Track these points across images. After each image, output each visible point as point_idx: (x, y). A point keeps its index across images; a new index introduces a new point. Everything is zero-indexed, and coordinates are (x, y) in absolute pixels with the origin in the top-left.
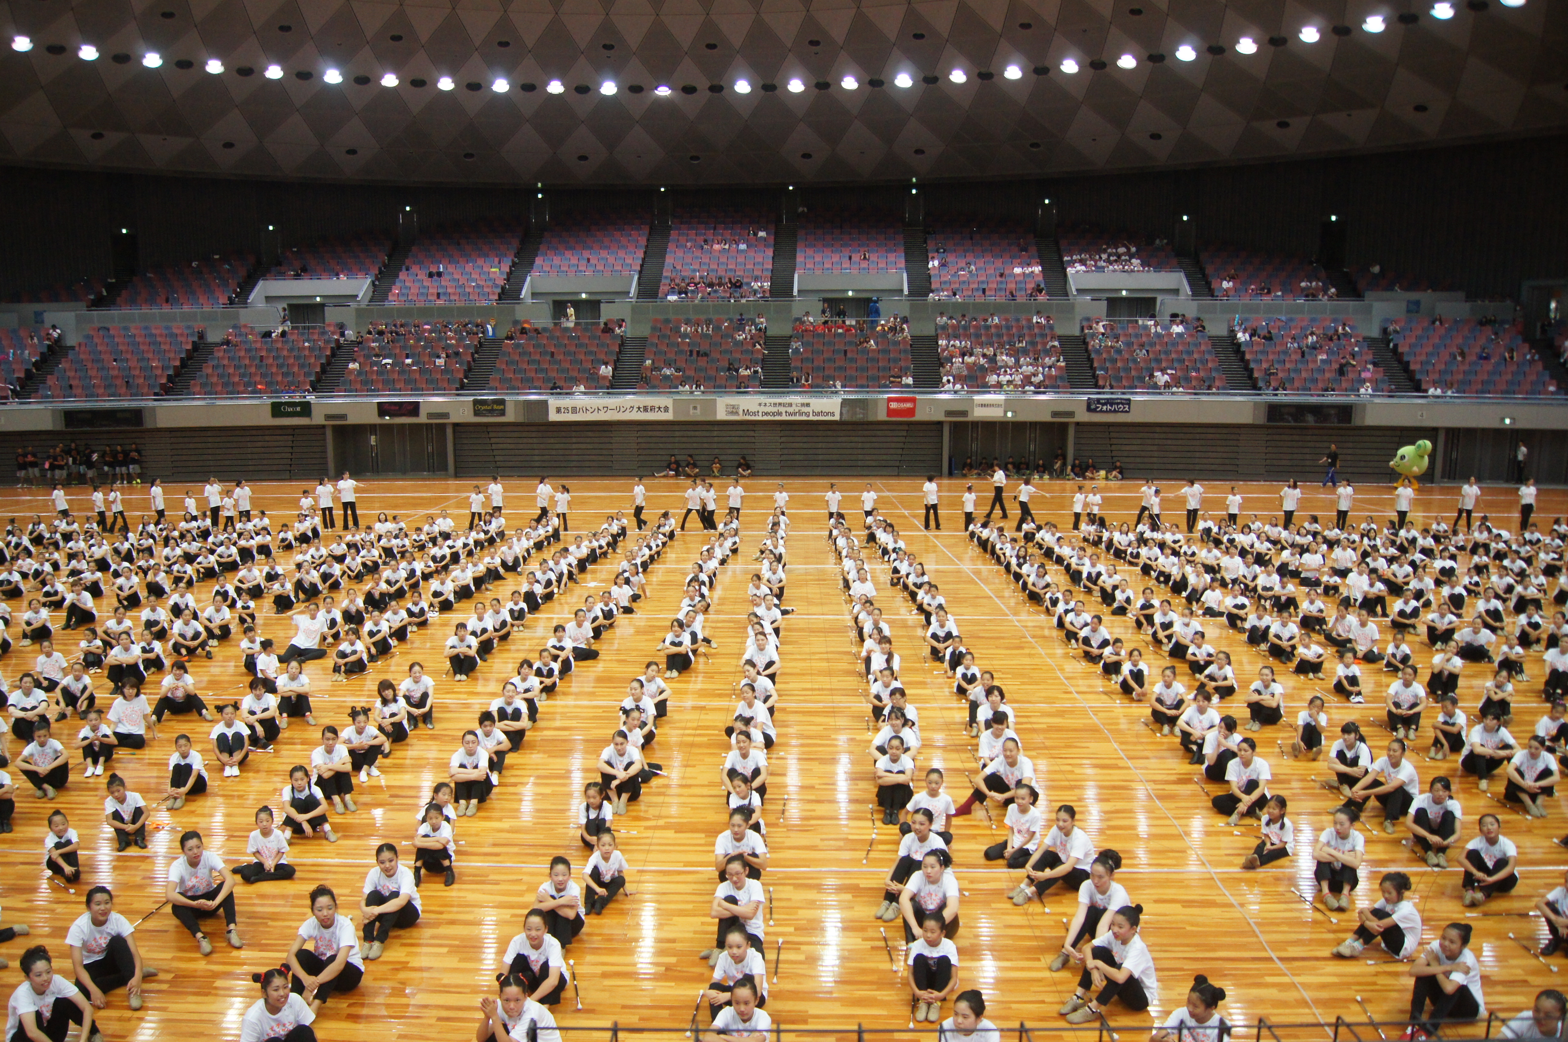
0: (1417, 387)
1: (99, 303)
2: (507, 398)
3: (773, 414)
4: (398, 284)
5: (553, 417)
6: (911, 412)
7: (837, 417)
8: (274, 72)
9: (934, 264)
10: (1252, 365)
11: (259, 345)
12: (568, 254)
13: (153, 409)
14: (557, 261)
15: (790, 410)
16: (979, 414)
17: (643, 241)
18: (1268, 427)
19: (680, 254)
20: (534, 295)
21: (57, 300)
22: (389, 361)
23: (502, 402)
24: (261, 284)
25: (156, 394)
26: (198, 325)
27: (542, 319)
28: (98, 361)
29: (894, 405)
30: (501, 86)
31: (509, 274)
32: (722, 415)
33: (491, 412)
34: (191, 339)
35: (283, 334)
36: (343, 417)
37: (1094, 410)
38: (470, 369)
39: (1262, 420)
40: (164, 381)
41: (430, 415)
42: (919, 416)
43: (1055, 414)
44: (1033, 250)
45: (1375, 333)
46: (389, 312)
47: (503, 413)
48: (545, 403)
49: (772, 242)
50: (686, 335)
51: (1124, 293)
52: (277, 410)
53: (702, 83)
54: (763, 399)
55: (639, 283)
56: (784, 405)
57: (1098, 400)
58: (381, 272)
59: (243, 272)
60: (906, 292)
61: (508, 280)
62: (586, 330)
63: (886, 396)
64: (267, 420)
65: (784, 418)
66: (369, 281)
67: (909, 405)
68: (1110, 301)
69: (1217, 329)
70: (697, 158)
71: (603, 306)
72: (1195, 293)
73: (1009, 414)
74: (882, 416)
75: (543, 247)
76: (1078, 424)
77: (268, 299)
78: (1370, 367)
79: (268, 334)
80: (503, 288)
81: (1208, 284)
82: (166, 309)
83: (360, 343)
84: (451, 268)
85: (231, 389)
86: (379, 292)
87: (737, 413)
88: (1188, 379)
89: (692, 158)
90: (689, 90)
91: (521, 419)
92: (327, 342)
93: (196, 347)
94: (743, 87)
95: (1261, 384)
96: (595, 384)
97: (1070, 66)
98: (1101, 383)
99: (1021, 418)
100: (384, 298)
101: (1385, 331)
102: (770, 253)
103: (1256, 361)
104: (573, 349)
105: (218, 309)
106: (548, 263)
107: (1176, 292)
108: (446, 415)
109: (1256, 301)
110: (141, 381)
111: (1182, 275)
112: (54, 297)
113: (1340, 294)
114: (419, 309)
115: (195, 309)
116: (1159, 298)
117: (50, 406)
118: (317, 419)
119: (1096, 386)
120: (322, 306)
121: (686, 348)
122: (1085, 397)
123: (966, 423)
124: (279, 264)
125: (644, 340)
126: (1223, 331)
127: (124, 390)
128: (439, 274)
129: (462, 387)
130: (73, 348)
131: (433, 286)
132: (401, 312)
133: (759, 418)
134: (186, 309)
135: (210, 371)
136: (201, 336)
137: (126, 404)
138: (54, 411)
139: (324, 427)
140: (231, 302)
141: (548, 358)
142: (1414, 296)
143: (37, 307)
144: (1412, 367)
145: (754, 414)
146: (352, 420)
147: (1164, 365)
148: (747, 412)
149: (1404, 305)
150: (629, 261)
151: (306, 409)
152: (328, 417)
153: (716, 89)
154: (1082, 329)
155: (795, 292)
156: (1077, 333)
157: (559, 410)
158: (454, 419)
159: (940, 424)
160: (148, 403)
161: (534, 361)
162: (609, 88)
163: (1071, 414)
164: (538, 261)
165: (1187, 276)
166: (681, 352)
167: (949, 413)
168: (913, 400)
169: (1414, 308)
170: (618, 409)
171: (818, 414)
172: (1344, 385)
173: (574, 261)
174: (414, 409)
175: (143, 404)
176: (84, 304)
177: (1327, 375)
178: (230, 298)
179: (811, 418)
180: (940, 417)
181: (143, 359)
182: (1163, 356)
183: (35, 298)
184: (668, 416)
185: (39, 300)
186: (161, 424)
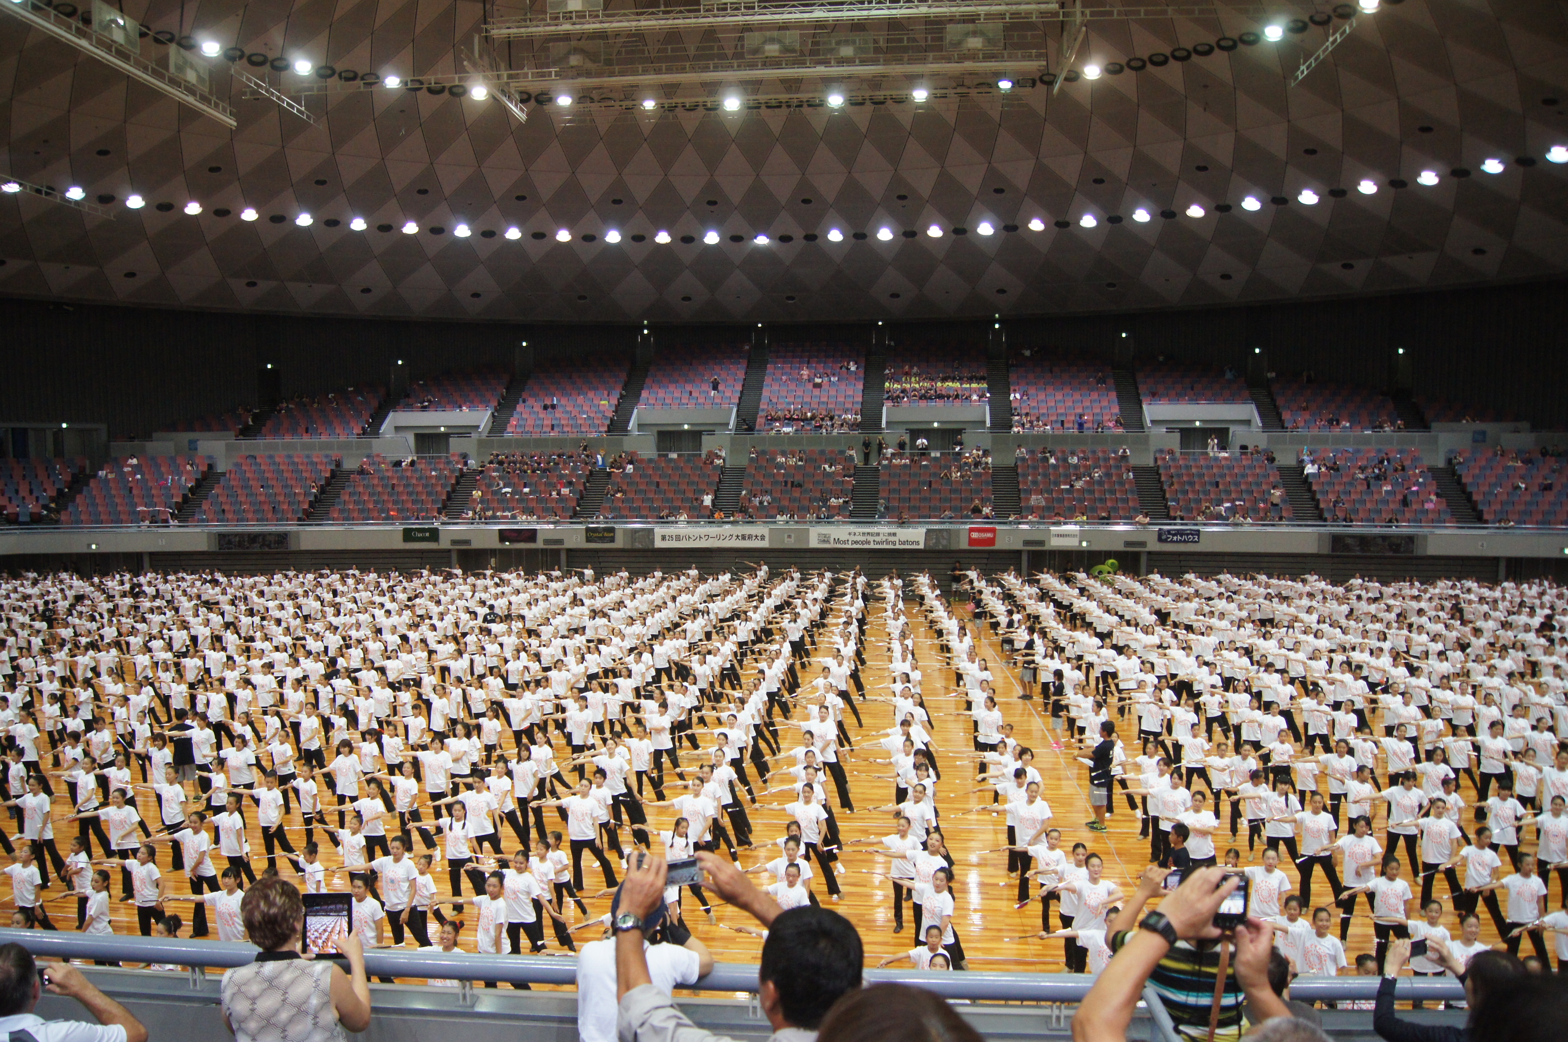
0: (1478, 518)
1: (246, 432)
2: (616, 526)
3: (862, 543)
4: (516, 416)
5: (659, 544)
6: (992, 541)
7: (921, 546)
8: (411, 228)
9: (1015, 396)
10: (1318, 496)
11: (390, 474)
12: (672, 388)
13: (297, 532)
14: (661, 394)
15: (877, 539)
16: (1055, 543)
17: (741, 375)
18: (1333, 557)
19: (776, 388)
20: (641, 426)
21: (210, 429)
22: (509, 490)
23: (612, 530)
24: (391, 415)
25: (299, 519)
26: (334, 454)
27: (648, 450)
28: (247, 487)
29: (975, 535)
30: (613, 237)
31: (617, 406)
32: (814, 543)
33: (602, 539)
34: (329, 468)
35: (413, 463)
36: (468, 542)
37: (1165, 541)
38: (582, 498)
39: (1326, 550)
40: (306, 506)
41: (546, 542)
42: (998, 546)
43: (1128, 544)
44: (1111, 381)
45: (1441, 464)
46: (509, 443)
47: (612, 540)
48: (651, 531)
49: (862, 375)
50: (780, 466)
51: (1198, 424)
52: (408, 535)
53: (798, 233)
54: (852, 528)
55: (738, 416)
56: (872, 534)
57: (1169, 532)
58: (499, 404)
59: (375, 403)
60: (988, 424)
61: (616, 411)
62: (688, 461)
63: (968, 527)
64: (398, 544)
65: (872, 546)
66: (489, 413)
67: (990, 535)
68: (1182, 431)
69: (1285, 459)
70: (792, 298)
71: (705, 438)
72: (1266, 426)
73: (1084, 544)
74: (964, 545)
75: (648, 381)
76: (1149, 553)
77: (398, 429)
78: (1433, 497)
79: (398, 464)
80: (612, 420)
81: (1279, 415)
82: (306, 439)
83: (482, 472)
84: (564, 402)
85: (365, 515)
86: (498, 425)
87: (828, 542)
88: (1256, 510)
89: (789, 298)
90: (785, 239)
91: (628, 546)
92: (452, 471)
93: (333, 474)
94: (835, 236)
95: (1326, 515)
96: (698, 514)
97: (1141, 216)
98: (1172, 514)
99: (1095, 548)
100: (503, 430)
101: (1449, 461)
102: (860, 386)
103: (1322, 492)
104: (676, 479)
105: (353, 439)
106: (653, 396)
107: (1248, 422)
108: (560, 542)
109: (1325, 433)
110: (285, 507)
111: (1253, 406)
112: (207, 427)
113: (1408, 426)
114: (536, 440)
115: (332, 439)
116: (1232, 428)
117: (206, 530)
118: (444, 543)
119: (1168, 517)
120: (446, 436)
121: (781, 479)
122: (1156, 528)
123: (1044, 552)
124: (407, 396)
125: (742, 470)
126: (1291, 461)
127: (270, 516)
128: (553, 407)
129: (575, 515)
130: (224, 474)
131: (547, 418)
132: (519, 443)
133: (849, 546)
134: (324, 438)
135: (347, 498)
136: (338, 464)
137: (274, 529)
138: (209, 534)
139: (449, 551)
140: (364, 432)
141: (654, 488)
142: (1479, 426)
143: (192, 435)
144: (1475, 497)
145: (844, 542)
146: (475, 545)
147: (1233, 496)
148: (838, 541)
149: (1470, 436)
150: (728, 394)
151: (434, 535)
152: (454, 542)
153: (811, 238)
154: (1156, 460)
155: (884, 425)
156: (1152, 464)
157: (663, 538)
158: (568, 545)
159: (1019, 552)
160: (291, 527)
161: (640, 491)
162: (712, 238)
163: (1143, 544)
164: (644, 394)
165: (1258, 408)
166: (776, 483)
167: (1027, 543)
168: (993, 531)
169: (1480, 438)
170: (718, 537)
171: (904, 543)
172: (1407, 515)
173: (677, 395)
174: (531, 535)
175: (288, 528)
176: (233, 433)
177: (1392, 506)
178: (363, 428)
179: (898, 546)
180: (1019, 546)
181: (286, 486)
182: (1232, 488)
183: (190, 428)
184: (765, 544)
185: (192, 429)
186: (304, 547)
